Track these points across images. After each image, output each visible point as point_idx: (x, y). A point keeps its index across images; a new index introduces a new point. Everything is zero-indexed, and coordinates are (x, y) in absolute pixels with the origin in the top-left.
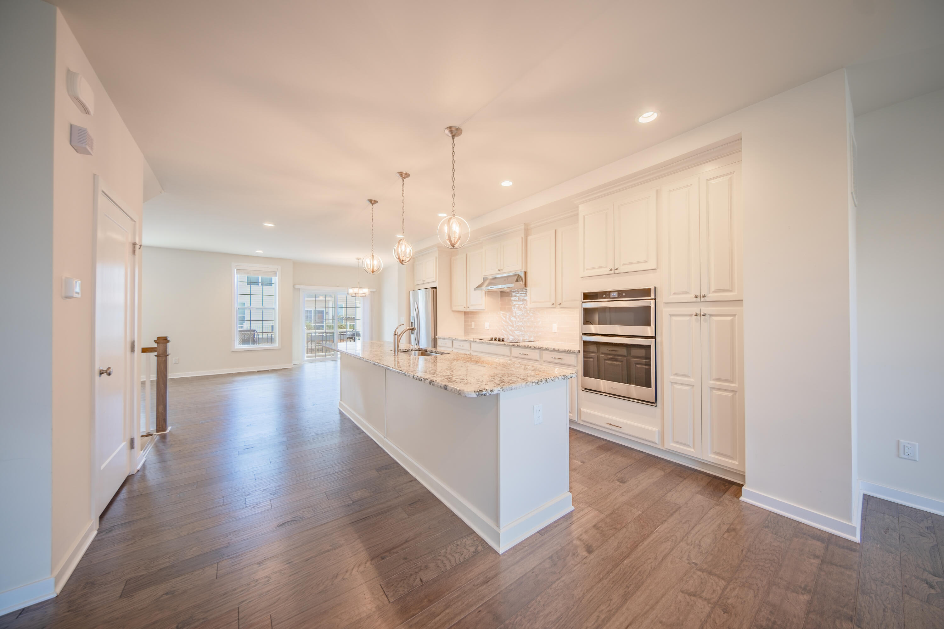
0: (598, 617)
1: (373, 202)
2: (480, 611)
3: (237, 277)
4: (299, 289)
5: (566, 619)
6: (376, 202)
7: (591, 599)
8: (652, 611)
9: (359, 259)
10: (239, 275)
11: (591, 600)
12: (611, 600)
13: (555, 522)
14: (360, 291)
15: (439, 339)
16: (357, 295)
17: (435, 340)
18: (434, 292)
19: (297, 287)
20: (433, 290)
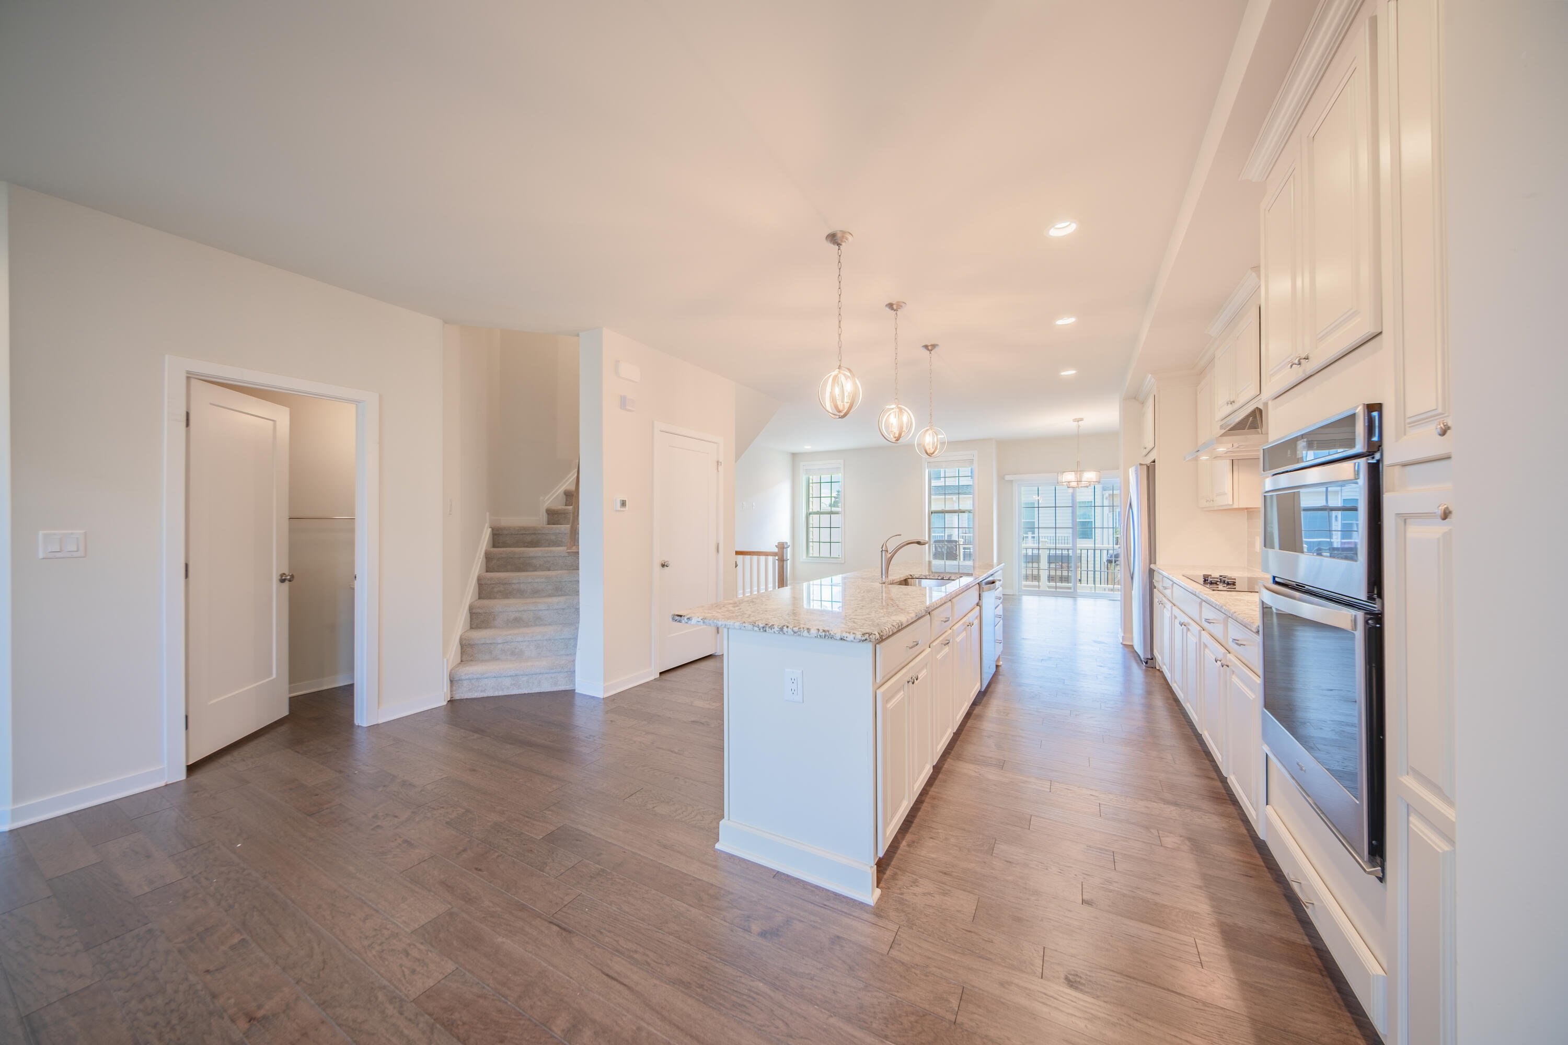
0: (636, 952)
1: (930, 348)
2: (625, 852)
3: (928, 473)
4: (1012, 481)
5: (627, 920)
6: (934, 346)
7: (664, 942)
8: (658, 1018)
9: (1078, 421)
10: (932, 470)
11: (662, 943)
12: (668, 965)
13: (817, 887)
14: (1081, 477)
15: (1154, 571)
16: (1074, 484)
17: (1151, 572)
18: (1150, 470)
19: (1007, 478)
20: (1148, 467)
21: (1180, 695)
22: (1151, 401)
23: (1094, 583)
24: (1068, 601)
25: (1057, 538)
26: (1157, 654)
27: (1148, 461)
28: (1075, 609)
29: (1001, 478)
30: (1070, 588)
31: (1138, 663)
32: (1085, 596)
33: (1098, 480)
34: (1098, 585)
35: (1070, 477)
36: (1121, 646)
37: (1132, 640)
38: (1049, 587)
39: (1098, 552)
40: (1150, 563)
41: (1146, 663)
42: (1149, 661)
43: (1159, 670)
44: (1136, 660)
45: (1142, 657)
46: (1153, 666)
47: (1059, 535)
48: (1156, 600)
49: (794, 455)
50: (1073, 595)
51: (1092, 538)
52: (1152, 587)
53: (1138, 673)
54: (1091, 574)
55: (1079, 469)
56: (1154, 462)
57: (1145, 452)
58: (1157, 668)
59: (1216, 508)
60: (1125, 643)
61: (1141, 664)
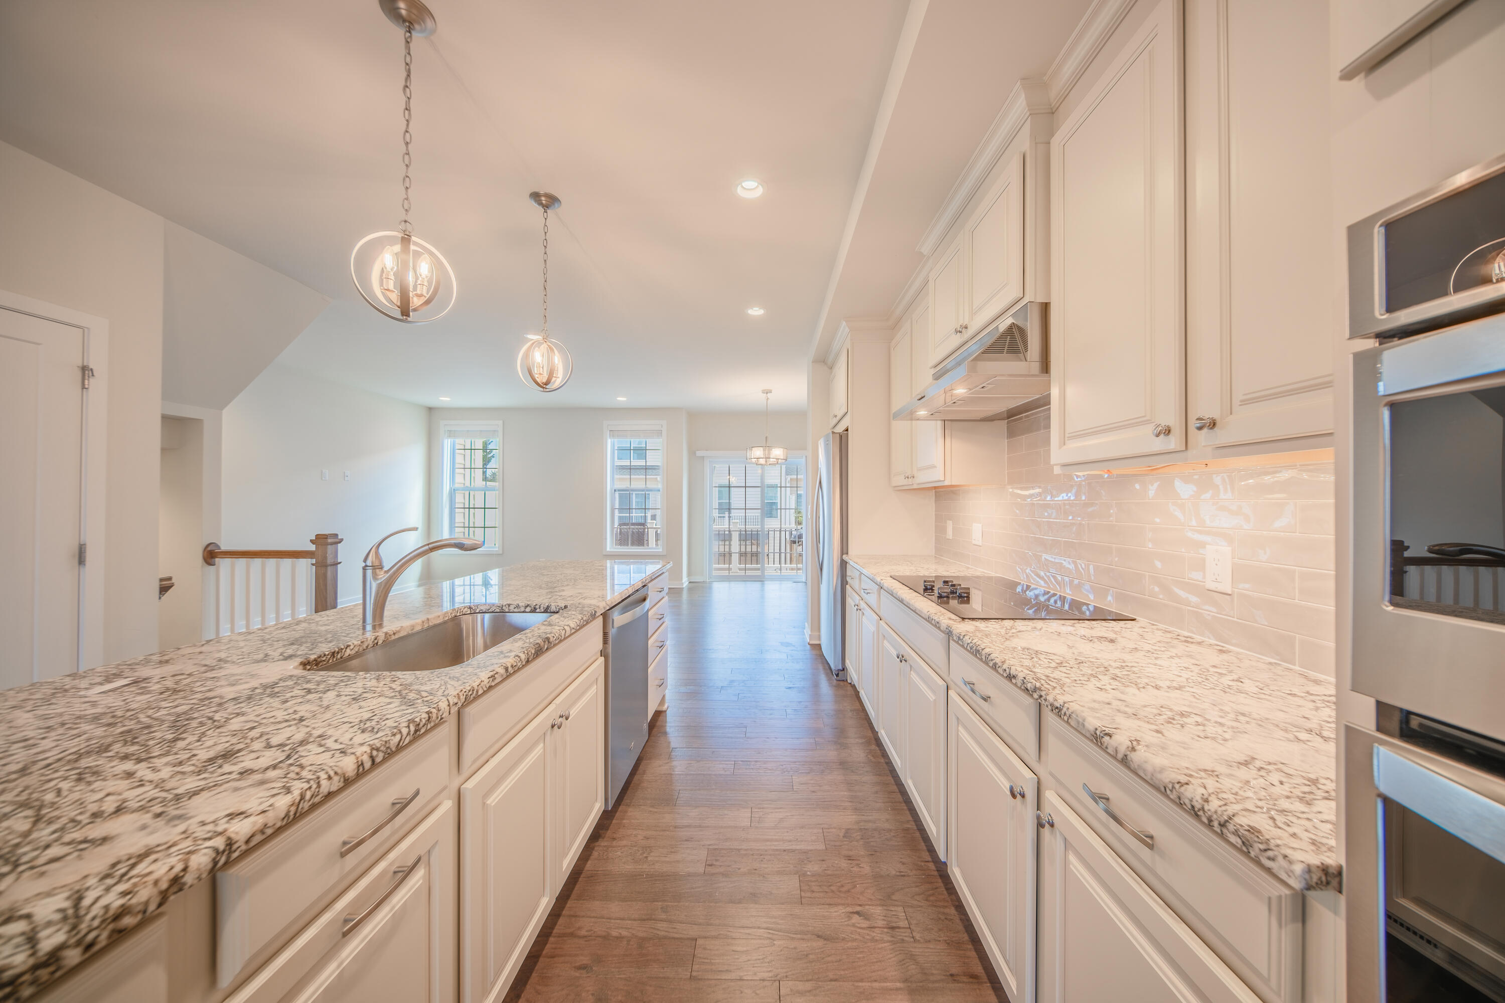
3: (610, 444)
4: (703, 457)
6: (550, 199)
9: (767, 393)
10: (616, 440)
14: (769, 454)
15: (847, 563)
16: (762, 461)
17: (843, 565)
18: (843, 440)
19: (699, 453)
20: (841, 437)
21: (872, 713)
22: (843, 359)
23: (780, 563)
24: (757, 585)
25: (747, 518)
26: (849, 664)
27: (840, 429)
28: (762, 597)
29: (692, 453)
30: (758, 569)
31: (827, 674)
32: (773, 579)
33: (785, 458)
34: (783, 565)
35: (758, 452)
36: (808, 646)
37: (819, 638)
38: (740, 569)
39: (783, 533)
40: (842, 554)
41: (837, 675)
42: (840, 673)
43: (850, 683)
44: (824, 669)
45: (833, 667)
46: (843, 679)
47: (750, 515)
48: (849, 602)
49: (430, 409)
50: (761, 579)
51: (777, 517)
52: (844, 582)
53: (825, 688)
54: (777, 556)
55: (767, 446)
56: (847, 430)
57: (835, 421)
58: (849, 682)
59: (915, 487)
60: (811, 643)
61: (831, 675)
